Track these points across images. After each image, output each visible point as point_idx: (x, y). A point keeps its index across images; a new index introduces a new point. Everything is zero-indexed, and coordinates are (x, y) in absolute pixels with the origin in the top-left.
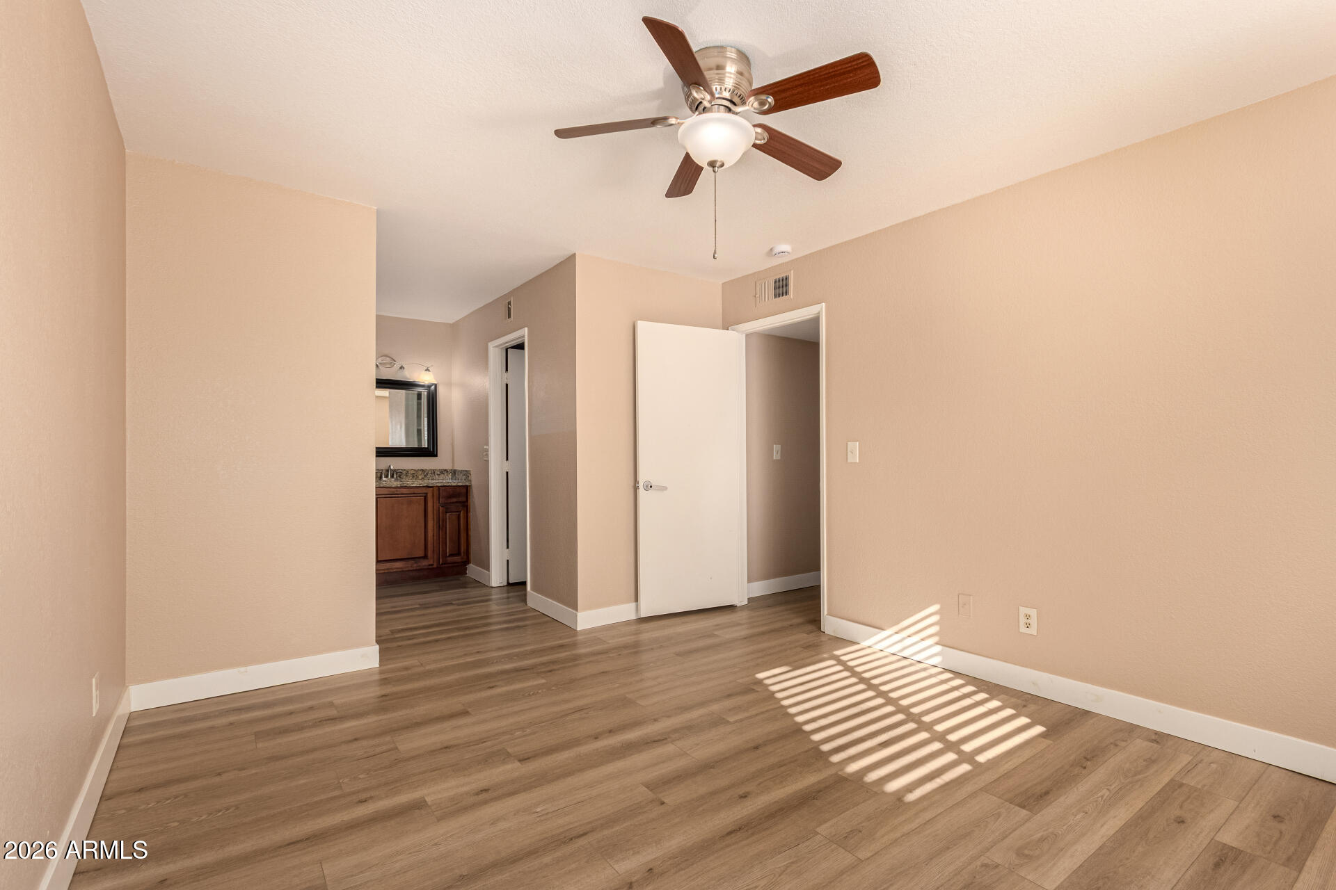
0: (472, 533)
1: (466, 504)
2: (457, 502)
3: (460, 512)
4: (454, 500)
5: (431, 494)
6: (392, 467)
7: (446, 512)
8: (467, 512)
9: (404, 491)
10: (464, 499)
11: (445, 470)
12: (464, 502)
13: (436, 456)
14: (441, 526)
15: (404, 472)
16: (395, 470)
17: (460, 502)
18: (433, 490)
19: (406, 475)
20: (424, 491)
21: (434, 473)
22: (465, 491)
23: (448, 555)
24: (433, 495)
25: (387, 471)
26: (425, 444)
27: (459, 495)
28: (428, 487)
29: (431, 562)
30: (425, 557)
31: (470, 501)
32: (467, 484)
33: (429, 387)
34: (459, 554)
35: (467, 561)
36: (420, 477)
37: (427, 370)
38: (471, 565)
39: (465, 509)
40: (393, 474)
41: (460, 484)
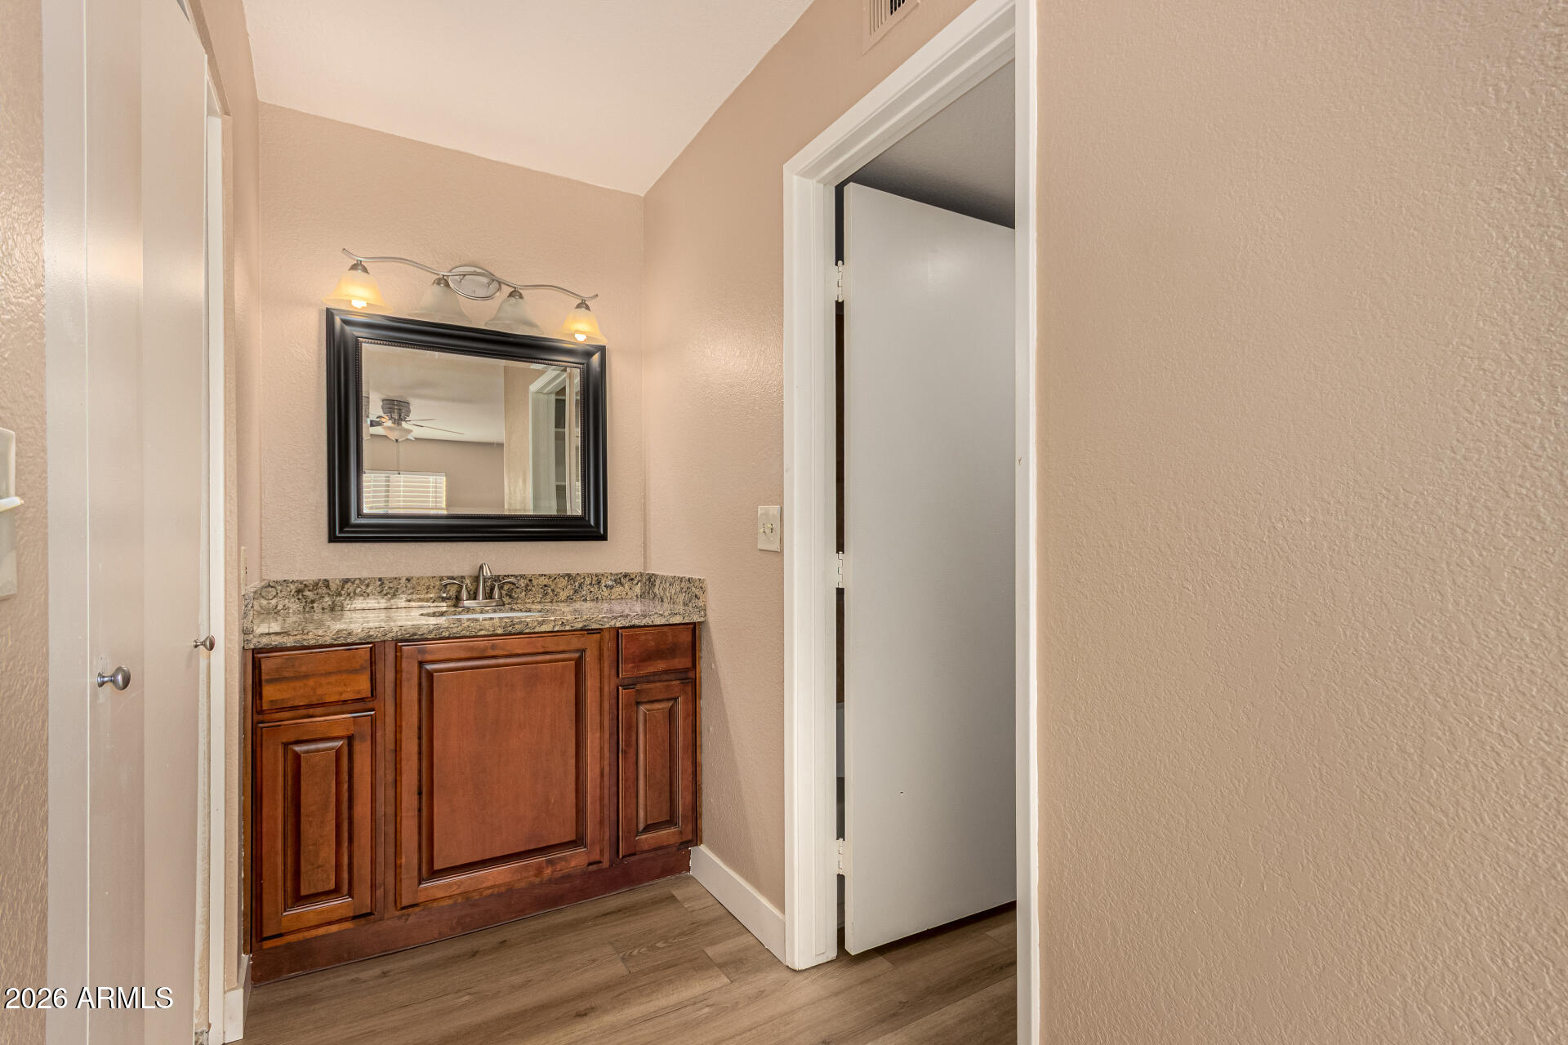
0: (707, 758)
1: (691, 674)
2: (666, 672)
3: (676, 699)
4: (661, 666)
5: (596, 653)
6: (487, 572)
7: (638, 703)
8: (695, 697)
9: (516, 645)
10: (685, 662)
11: (625, 576)
12: (686, 670)
13: (603, 537)
14: (621, 745)
15: (522, 583)
16: (497, 579)
17: (676, 671)
18: (601, 641)
19: (527, 589)
20: (576, 643)
21: (599, 582)
22: (690, 639)
23: (641, 826)
24: (600, 657)
25: (476, 579)
26: (575, 508)
27: (672, 651)
28: (587, 631)
29: (596, 857)
30: (578, 841)
31: (703, 665)
32: (696, 618)
33: (588, 354)
34: (671, 822)
35: (696, 839)
36: (563, 595)
37: (583, 305)
38: (702, 847)
39: (689, 689)
40: (492, 589)
41: (677, 620)
